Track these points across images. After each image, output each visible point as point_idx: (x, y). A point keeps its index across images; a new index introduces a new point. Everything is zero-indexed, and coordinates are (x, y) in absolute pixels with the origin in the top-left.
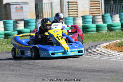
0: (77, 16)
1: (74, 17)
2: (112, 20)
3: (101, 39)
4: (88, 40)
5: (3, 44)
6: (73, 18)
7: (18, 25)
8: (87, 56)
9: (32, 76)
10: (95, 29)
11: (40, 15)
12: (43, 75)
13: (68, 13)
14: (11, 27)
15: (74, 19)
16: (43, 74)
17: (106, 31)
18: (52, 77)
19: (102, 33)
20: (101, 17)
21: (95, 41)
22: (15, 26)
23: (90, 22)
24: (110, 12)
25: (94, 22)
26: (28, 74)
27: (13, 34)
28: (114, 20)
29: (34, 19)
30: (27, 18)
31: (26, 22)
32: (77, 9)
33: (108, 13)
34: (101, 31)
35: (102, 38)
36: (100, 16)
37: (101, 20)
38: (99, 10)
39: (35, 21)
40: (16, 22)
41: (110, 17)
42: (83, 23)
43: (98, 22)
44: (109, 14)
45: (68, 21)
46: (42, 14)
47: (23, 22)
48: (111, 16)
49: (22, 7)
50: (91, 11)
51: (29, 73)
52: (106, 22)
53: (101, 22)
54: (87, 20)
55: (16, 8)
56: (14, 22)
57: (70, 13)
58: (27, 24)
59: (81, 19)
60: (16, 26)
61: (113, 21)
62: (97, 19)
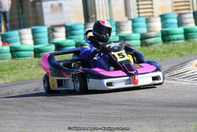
0: (153, 16)
3: (193, 53)
4: (172, 54)
5: (31, 67)
6: (147, 19)
7: (56, 34)
8: (170, 82)
9: (81, 117)
10: (182, 36)
11: (91, 17)
12: (98, 115)
13: (137, 11)
14: (44, 38)
15: (148, 21)
16: (98, 113)
18: (113, 117)
19: (195, 41)
20: (191, 15)
21: (182, 55)
22: (51, 37)
23: (173, 24)
25: (180, 24)
26: (74, 115)
27: (48, 49)
29: (80, 24)
30: (70, 22)
31: (69, 29)
32: (152, 4)
34: (192, 38)
35: (194, 51)
36: (189, 13)
37: (193, 20)
38: (188, 3)
39: (82, 26)
40: (52, 29)
42: (163, 26)
43: (187, 23)
45: (138, 25)
46: (95, 14)
47: (63, 30)
49: (60, 5)
50: (175, 6)
53: (191, 23)
54: (169, 21)
55: (52, 5)
56: (49, 29)
57: (141, 11)
58: (70, 31)
59: (159, 19)
60: (53, 35)
62: (185, 18)
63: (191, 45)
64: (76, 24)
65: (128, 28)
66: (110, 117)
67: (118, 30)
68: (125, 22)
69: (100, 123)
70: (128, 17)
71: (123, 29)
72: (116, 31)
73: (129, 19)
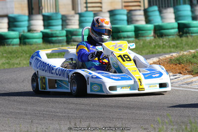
0: (101, 11)
1: (95, 12)
2: (162, 18)
6: (94, 14)
9: (26, 114)
10: (132, 34)
12: (44, 113)
13: (85, 5)
16: (44, 111)
17: (152, 38)
18: (60, 116)
19: (145, 40)
20: (142, 12)
23: (123, 20)
24: (158, 3)
25: (130, 21)
26: (19, 111)
28: (165, 18)
29: (25, 15)
30: (13, 13)
31: (11, 20)
33: (153, 5)
34: (143, 37)
35: (144, 50)
36: (140, 10)
37: (143, 18)
39: (26, 18)
41: (157, 13)
42: (112, 22)
43: (137, 21)
44: (156, 8)
45: (86, 20)
47: (6, 20)
48: (160, 12)
50: (125, 2)
51: (20, 109)
52: (152, 22)
53: (141, 20)
54: (119, 17)
57: (89, 5)
58: (13, 23)
59: (108, 15)
61: (164, 20)
62: (135, 15)
63: (141, 43)
64: (19, 16)
65: (74, 22)
66: (57, 116)
67: (64, 23)
68: (72, 16)
69: (46, 121)
70: (75, 11)
71: (70, 23)
72: (62, 25)
73: (76, 13)
